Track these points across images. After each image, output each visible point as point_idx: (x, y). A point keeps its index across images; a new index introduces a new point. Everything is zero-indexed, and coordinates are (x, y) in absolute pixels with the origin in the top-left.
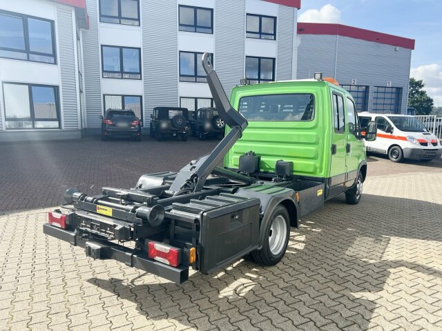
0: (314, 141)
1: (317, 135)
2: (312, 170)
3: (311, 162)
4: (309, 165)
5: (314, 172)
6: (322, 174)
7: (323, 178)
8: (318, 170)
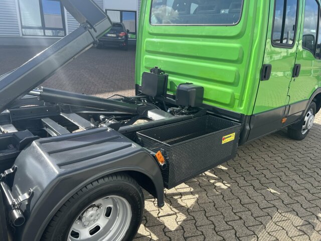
0: (235, 58)
1: (241, 48)
2: (228, 101)
3: (228, 90)
4: (225, 93)
5: (231, 105)
6: (242, 108)
7: (242, 115)
8: (237, 102)
